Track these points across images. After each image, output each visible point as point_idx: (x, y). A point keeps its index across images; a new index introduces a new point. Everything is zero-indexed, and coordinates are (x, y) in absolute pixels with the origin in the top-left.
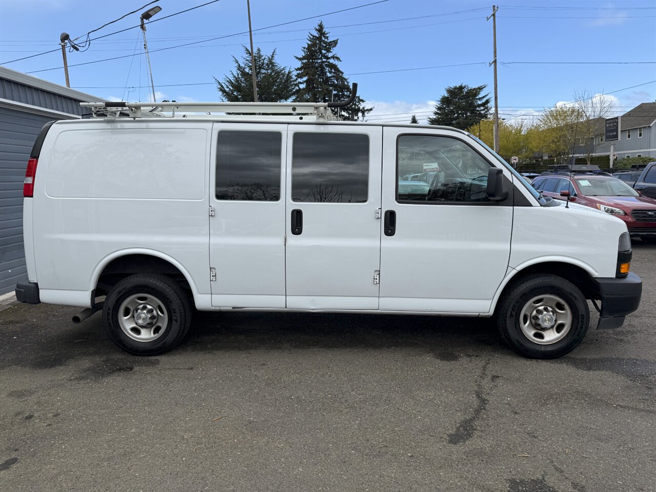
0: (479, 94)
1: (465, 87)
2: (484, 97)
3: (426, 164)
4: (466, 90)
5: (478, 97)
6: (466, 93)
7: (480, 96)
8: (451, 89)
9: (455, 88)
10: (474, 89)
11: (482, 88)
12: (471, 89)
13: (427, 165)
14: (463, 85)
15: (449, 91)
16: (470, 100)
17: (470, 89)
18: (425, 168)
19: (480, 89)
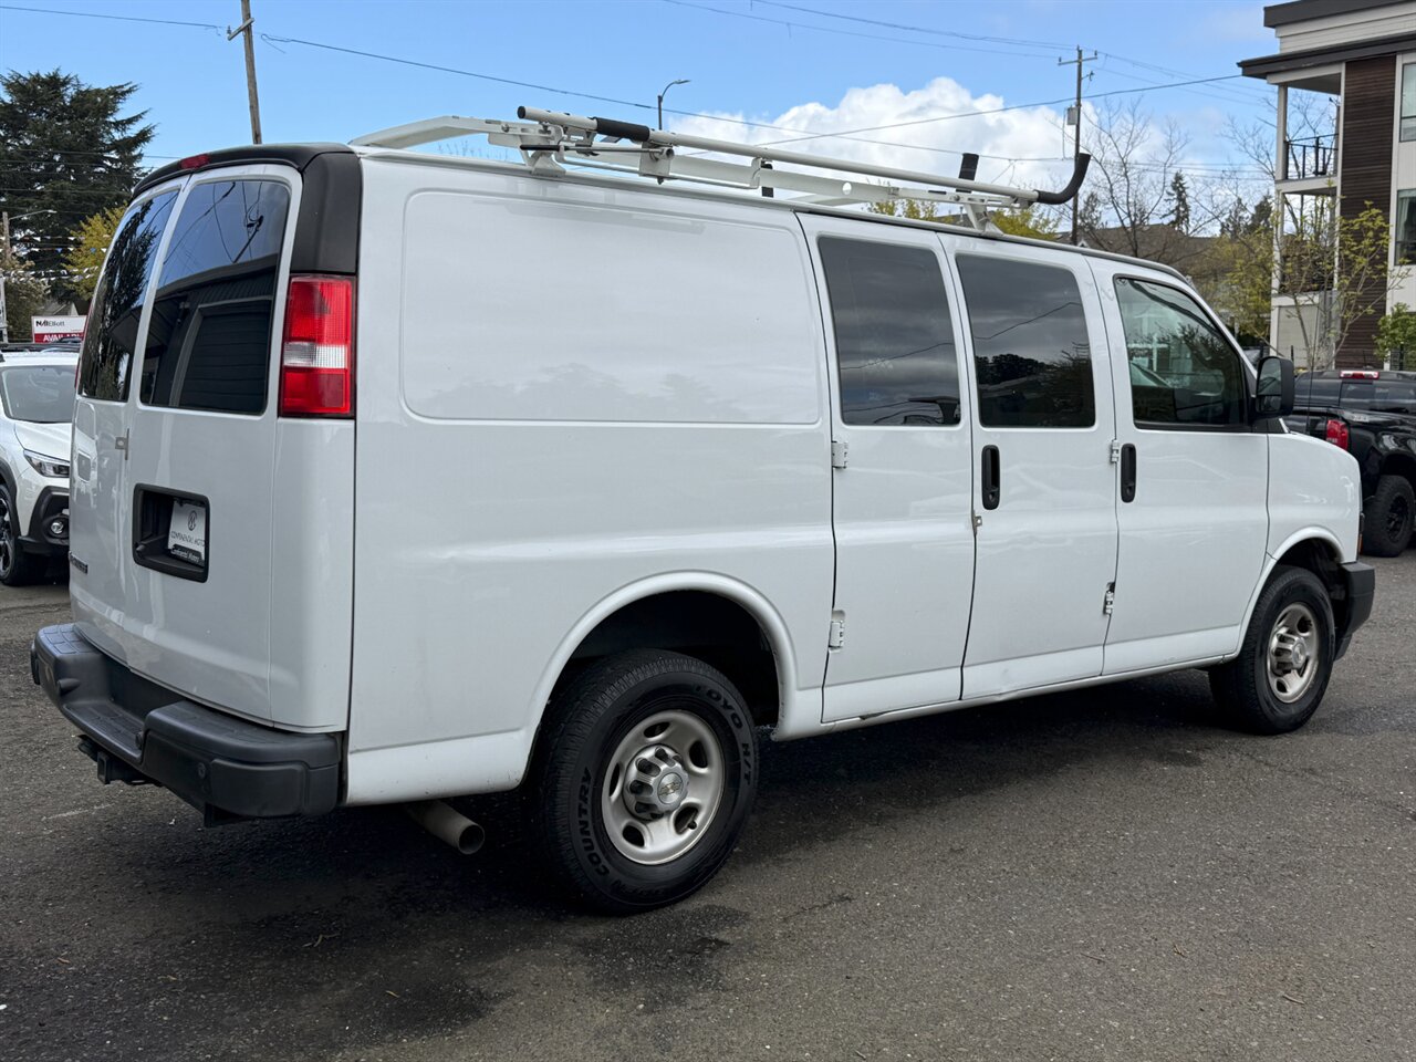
0: (114, 110)
1: (65, 82)
2: (130, 121)
3: (42, 319)
4: (71, 91)
5: (111, 119)
6: (73, 100)
7: (119, 116)
8: (21, 80)
9: (36, 79)
10: (98, 92)
11: (124, 93)
12: (87, 91)
13: (46, 323)
14: (62, 75)
15: (15, 87)
16: (89, 124)
17: (84, 89)
18: (37, 330)
19: (117, 94)
